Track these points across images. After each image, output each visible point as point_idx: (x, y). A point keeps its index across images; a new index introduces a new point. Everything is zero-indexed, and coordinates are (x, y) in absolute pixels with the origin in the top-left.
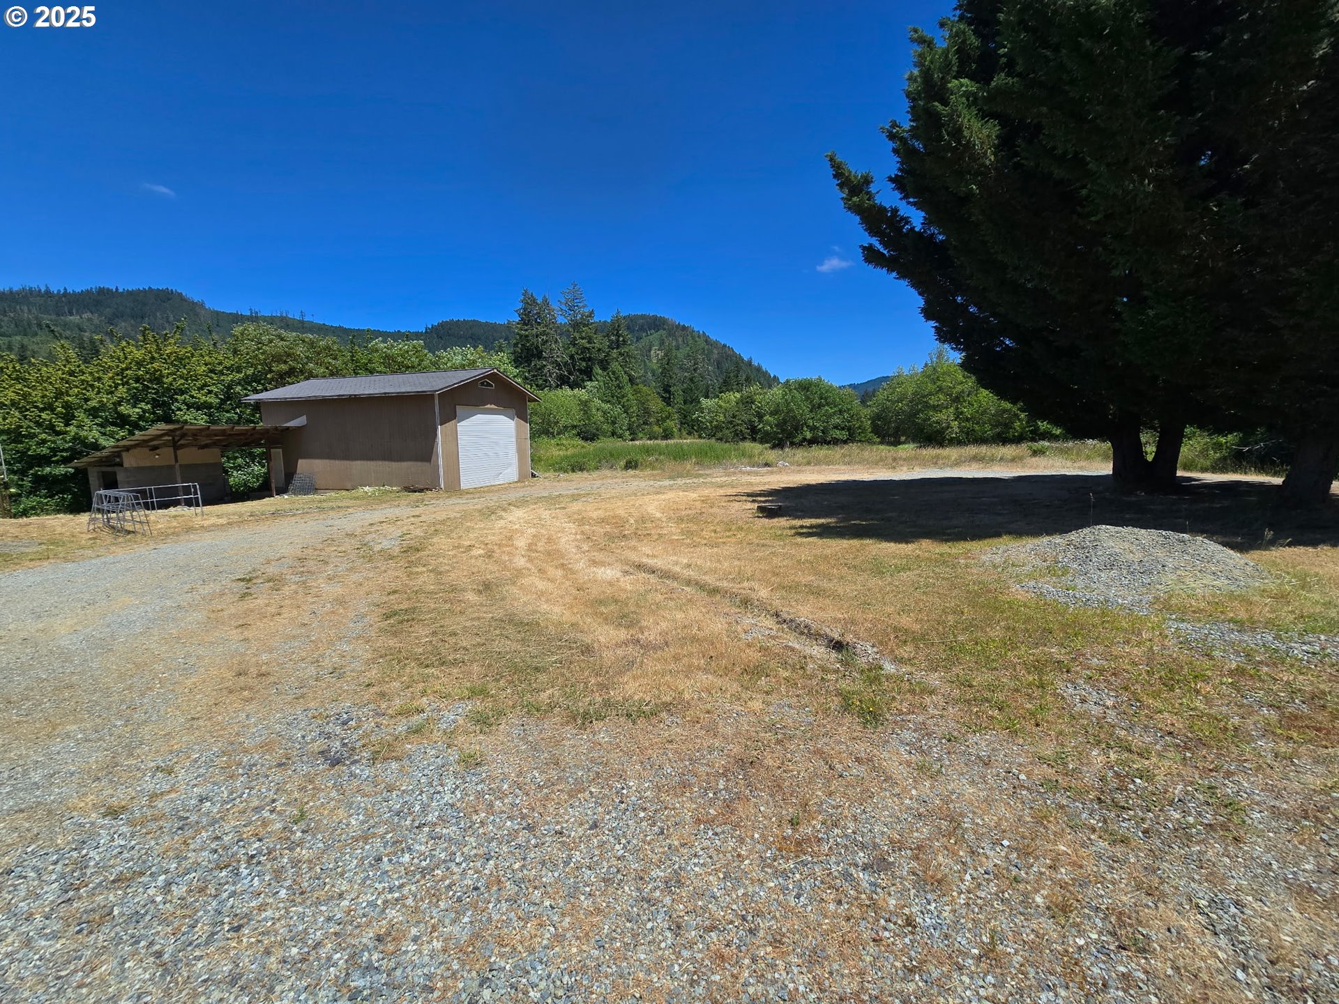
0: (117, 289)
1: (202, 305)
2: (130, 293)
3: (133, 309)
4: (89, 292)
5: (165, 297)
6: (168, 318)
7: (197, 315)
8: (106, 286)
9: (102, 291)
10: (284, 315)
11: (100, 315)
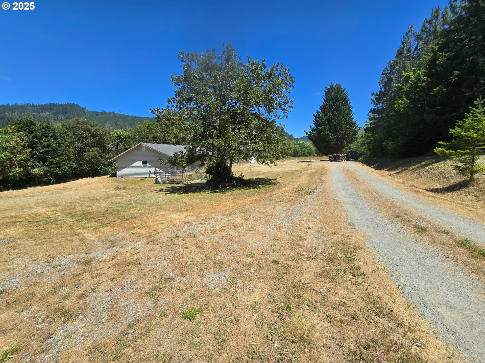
0: (56, 104)
1: (85, 109)
2: (61, 105)
3: (62, 110)
4: (47, 105)
5: (73, 106)
6: (74, 114)
7: (84, 112)
8: (53, 103)
9: (52, 105)
10: (114, 112)
11: (52, 113)
